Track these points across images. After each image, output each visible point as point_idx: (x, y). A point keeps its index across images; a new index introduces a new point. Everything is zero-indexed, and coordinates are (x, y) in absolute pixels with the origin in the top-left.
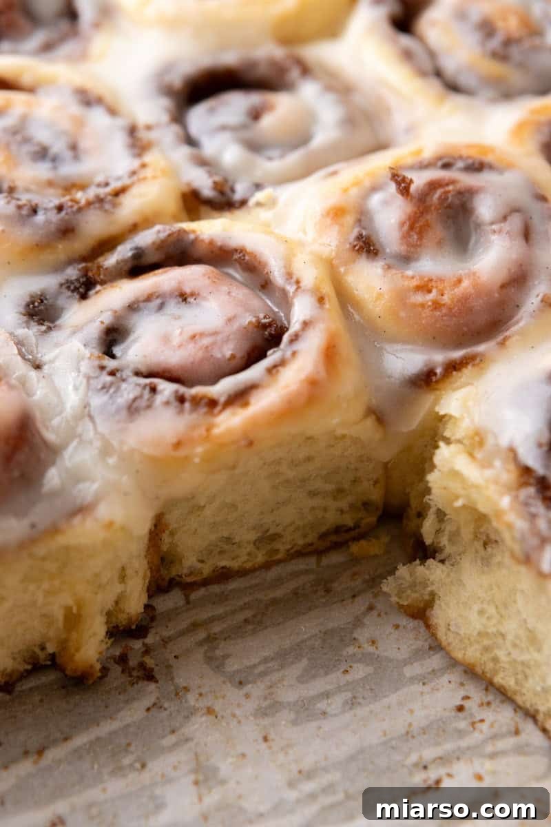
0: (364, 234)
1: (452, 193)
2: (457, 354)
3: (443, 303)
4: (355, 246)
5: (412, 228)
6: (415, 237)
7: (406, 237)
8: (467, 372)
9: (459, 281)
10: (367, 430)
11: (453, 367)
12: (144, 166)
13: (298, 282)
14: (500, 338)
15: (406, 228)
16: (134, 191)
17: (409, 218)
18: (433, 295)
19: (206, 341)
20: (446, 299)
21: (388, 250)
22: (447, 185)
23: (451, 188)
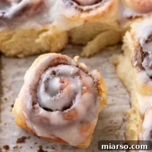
10: (115, 25)
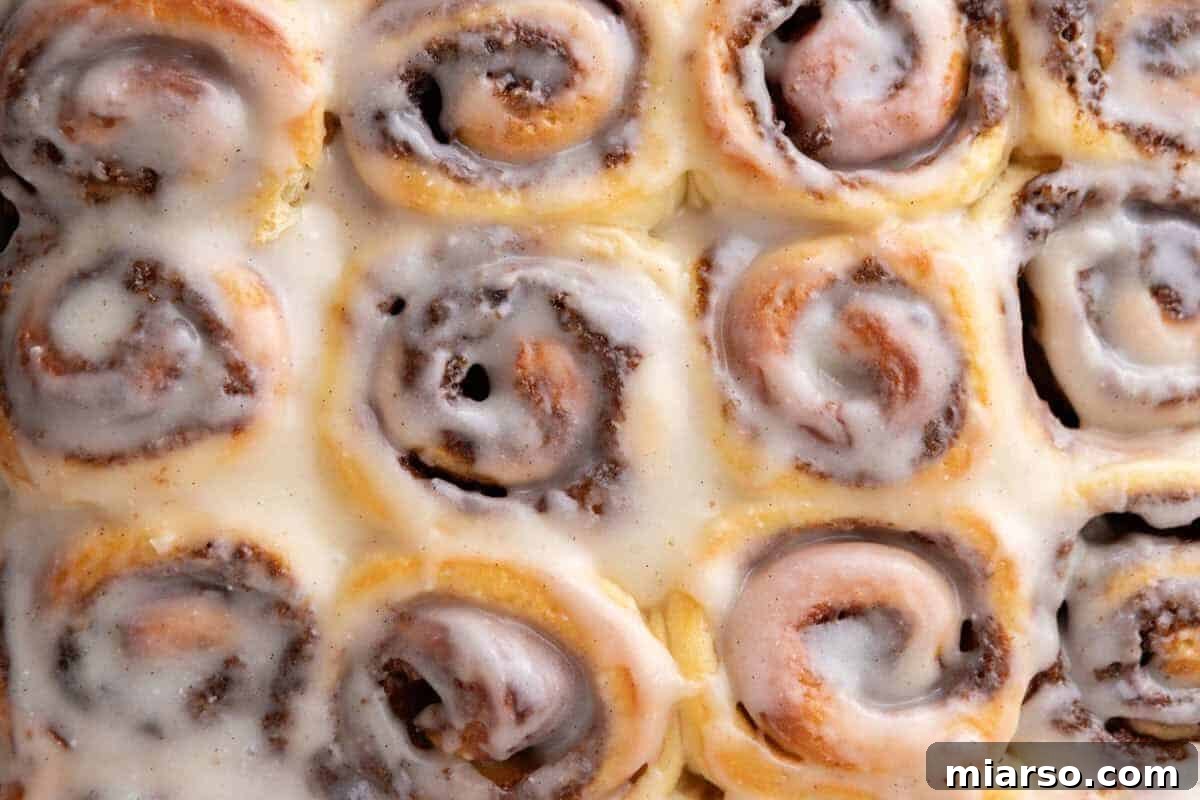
0: (883, 278)
1: (893, 387)
2: (715, 298)
3: (766, 308)
4: (870, 260)
5: (869, 326)
6: (859, 326)
7: (864, 317)
8: (694, 299)
9: (783, 334)
11: (704, 288)
12: (1102, 127)
13: (852, 186)
14: (713, 342)
15: (872, 320)
16: (1067, 101)
17: (880, 328)
18: (780, 303)
19: (822, 73)
20: (769, 311)
21: (857, 294)
22: (906, 387)
23: (901, 388)
